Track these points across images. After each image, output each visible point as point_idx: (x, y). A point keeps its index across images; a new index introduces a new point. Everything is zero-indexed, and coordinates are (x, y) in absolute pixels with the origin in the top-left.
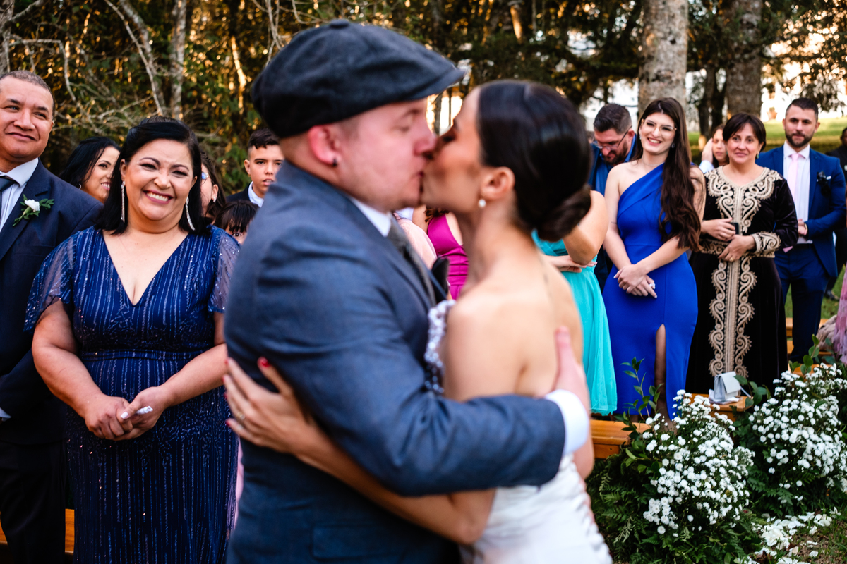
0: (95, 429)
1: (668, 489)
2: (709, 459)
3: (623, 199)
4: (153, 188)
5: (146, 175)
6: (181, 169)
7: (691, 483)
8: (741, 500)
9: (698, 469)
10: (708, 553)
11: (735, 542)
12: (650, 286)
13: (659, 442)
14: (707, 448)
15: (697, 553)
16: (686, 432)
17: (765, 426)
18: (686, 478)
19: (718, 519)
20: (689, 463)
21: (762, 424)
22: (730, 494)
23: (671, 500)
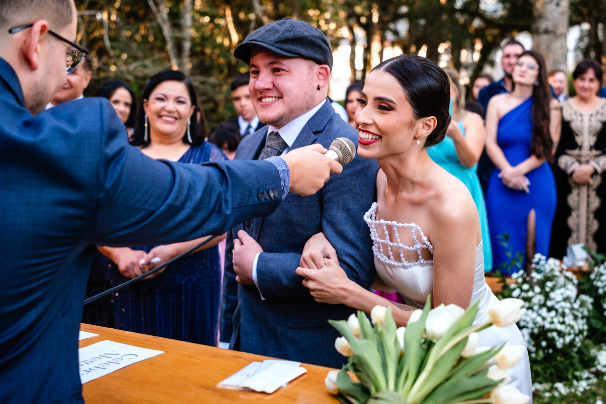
0: (124, 271)
1: (528, 323)
2: (557, 302)
3: (502, 122)
4: (164, 113)
5: (159, 105)
6: (182, 99)
7: (544, 319)
8: (581, 332)
9: (550, 309)
10: (556, 367)
11: (576, 361)
12: (525, 183)
13: (522, 291)
14: (557, 295)
15: (548, 368)
16: (542, 284)
17: (602, 282)
18: (540, 315)
19: (564, 345)
20: (543, 305)
21: (600, 280)
22: (572, 327)
23: (530, 331)
